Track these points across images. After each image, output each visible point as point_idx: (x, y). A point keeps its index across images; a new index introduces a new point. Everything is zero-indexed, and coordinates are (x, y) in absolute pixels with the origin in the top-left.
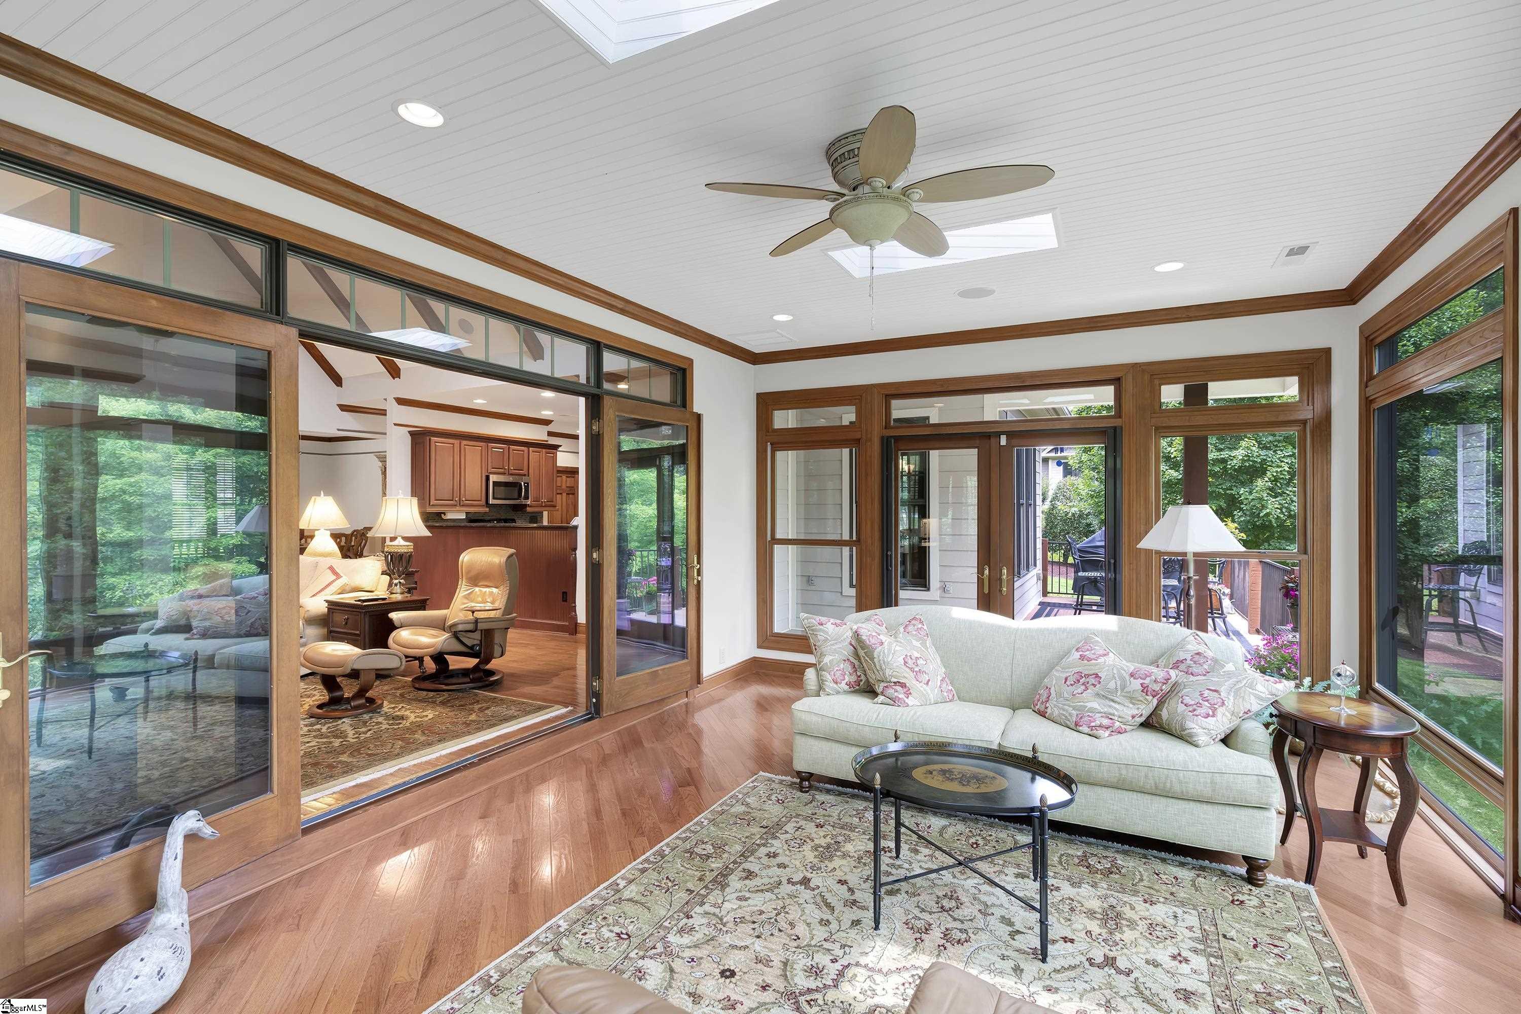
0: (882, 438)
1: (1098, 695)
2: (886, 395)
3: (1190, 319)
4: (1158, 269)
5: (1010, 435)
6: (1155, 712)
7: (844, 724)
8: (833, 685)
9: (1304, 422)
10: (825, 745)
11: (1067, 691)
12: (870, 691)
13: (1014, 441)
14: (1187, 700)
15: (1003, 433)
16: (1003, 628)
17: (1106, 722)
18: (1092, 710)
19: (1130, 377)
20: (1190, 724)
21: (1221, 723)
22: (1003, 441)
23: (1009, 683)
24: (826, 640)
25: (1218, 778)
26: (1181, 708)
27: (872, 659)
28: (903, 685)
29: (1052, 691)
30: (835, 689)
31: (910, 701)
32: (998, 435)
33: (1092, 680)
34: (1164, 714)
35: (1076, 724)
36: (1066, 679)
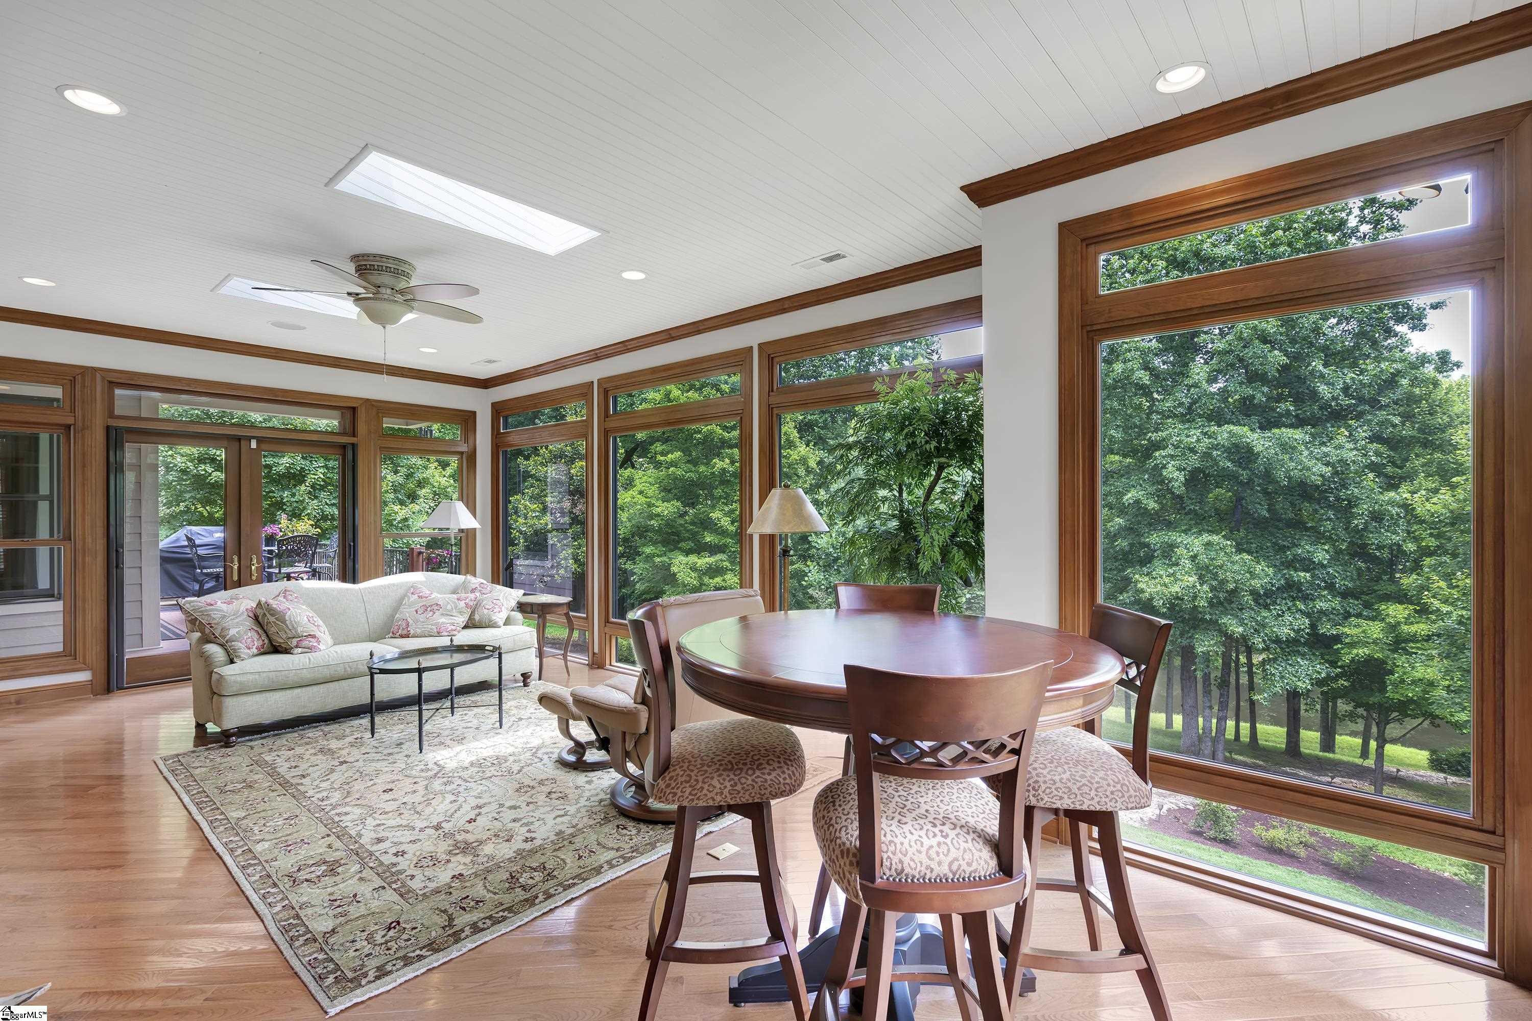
0: (108, 428)
1: (442, 614)
2: (110, 382)
3: (403, 376)
4: (422, 349)
5: (260, 440)
6: (471, 618)
7: (283, 673)
8: (247, 651)
9: (462, 453)
10: (258, 698)
11: (422, 618)
12: (276, 649)
13: (263, 446)
14: (487, 607)
15: (254, 438)
16: (351, 590)
17: (454, 628)
18: (443, 623)
19: (363, 409)
20: (494, 618)
21: (503, 615)
22: (254, 444)
23: (366, 626)
24: (224, 617)
25: (516, 638)
26: (486, 611)
27: (284, 622)
28: (313, 636)
29: (409, 620)
30: (248, 654)
31: (322, 647)
32: (249, 439)
33: (435, 608)
34: (477, 617)
35: (438, 633)
36: (417, 611)
